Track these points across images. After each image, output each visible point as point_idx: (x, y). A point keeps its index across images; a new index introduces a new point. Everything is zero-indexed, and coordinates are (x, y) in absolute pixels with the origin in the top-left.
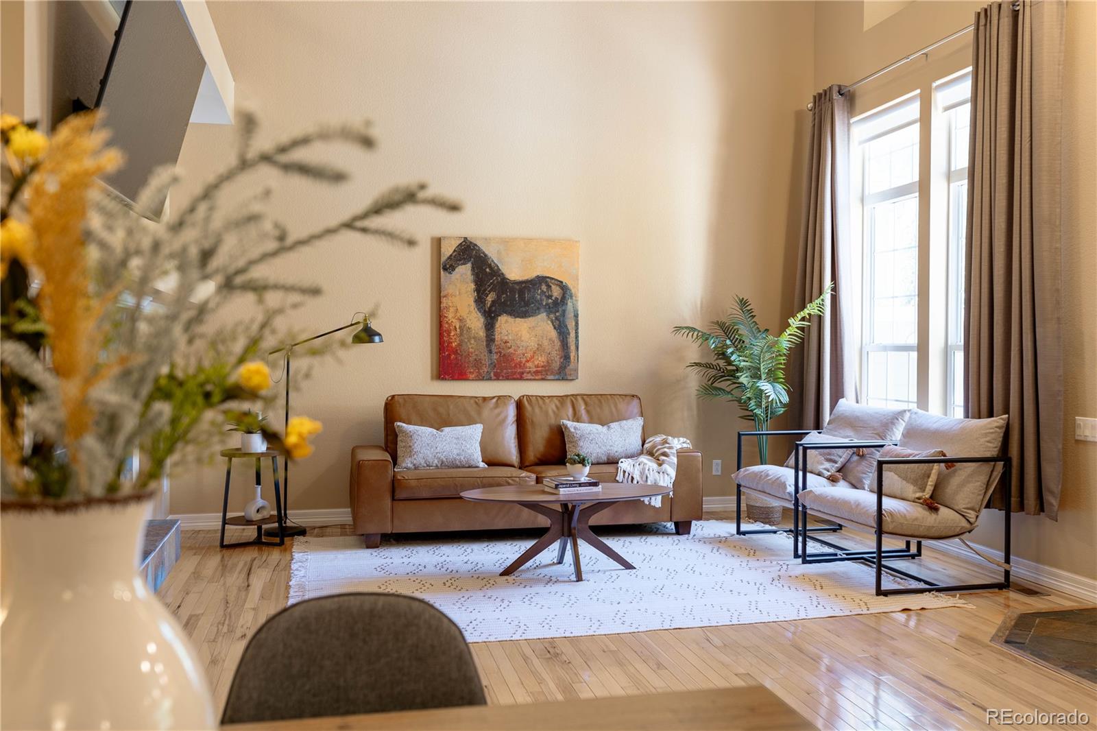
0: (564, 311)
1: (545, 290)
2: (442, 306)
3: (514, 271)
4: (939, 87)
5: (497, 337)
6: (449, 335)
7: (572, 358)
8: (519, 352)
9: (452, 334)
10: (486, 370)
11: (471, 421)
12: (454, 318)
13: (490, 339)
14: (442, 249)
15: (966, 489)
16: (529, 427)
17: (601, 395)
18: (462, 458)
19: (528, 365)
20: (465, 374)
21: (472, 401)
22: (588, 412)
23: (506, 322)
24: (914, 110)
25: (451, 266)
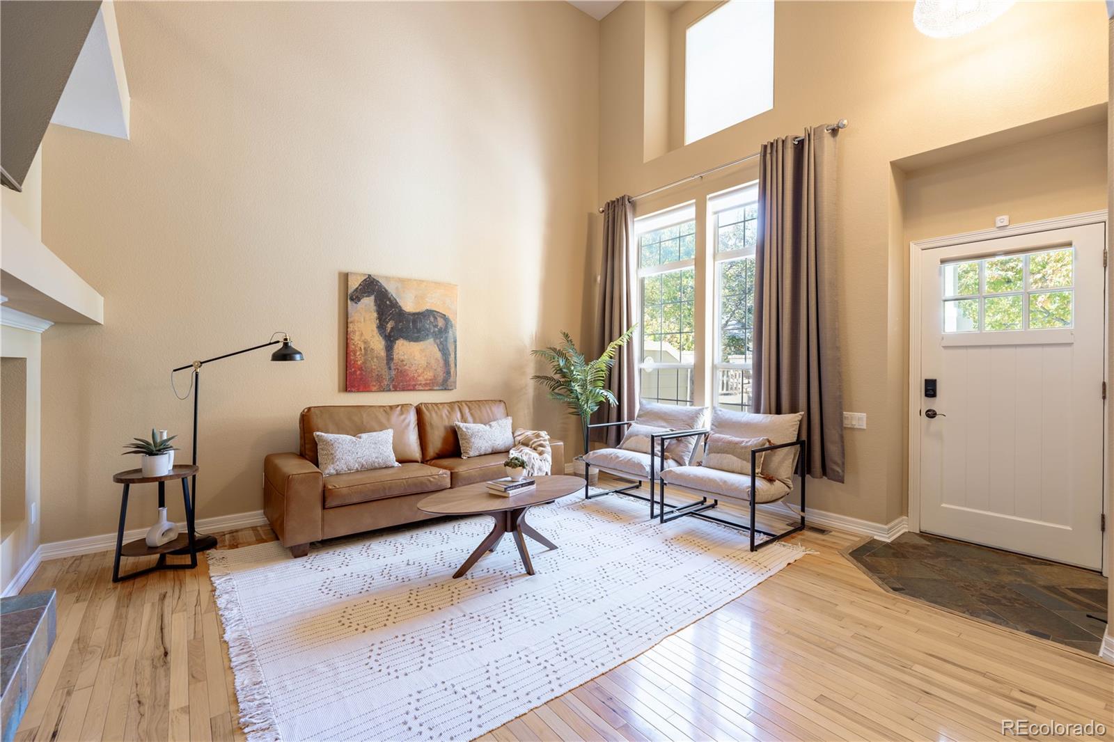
0: (446, 338)
1: (432, 321)
2: (349, 330)
3: (409, 304)
4: (710, 199)
5: (395, 357)
6: (355, 354)
7: (452, 373)
8: (413, 368)
9: (358, 354)
10: (386, 383)
11: (382, 428)
12: (359, 340)
13: (390, 358)
14: (349, 283)
15: (784, 464)
16: (428, 429)
17: (479, 401)
18: (380, 461)
19: (419, 378)
20: (369, 386)
21: (382, 410)
22: (472, 414)
23: (403, 345)
24: (691, 212)
25: (357, 297)
